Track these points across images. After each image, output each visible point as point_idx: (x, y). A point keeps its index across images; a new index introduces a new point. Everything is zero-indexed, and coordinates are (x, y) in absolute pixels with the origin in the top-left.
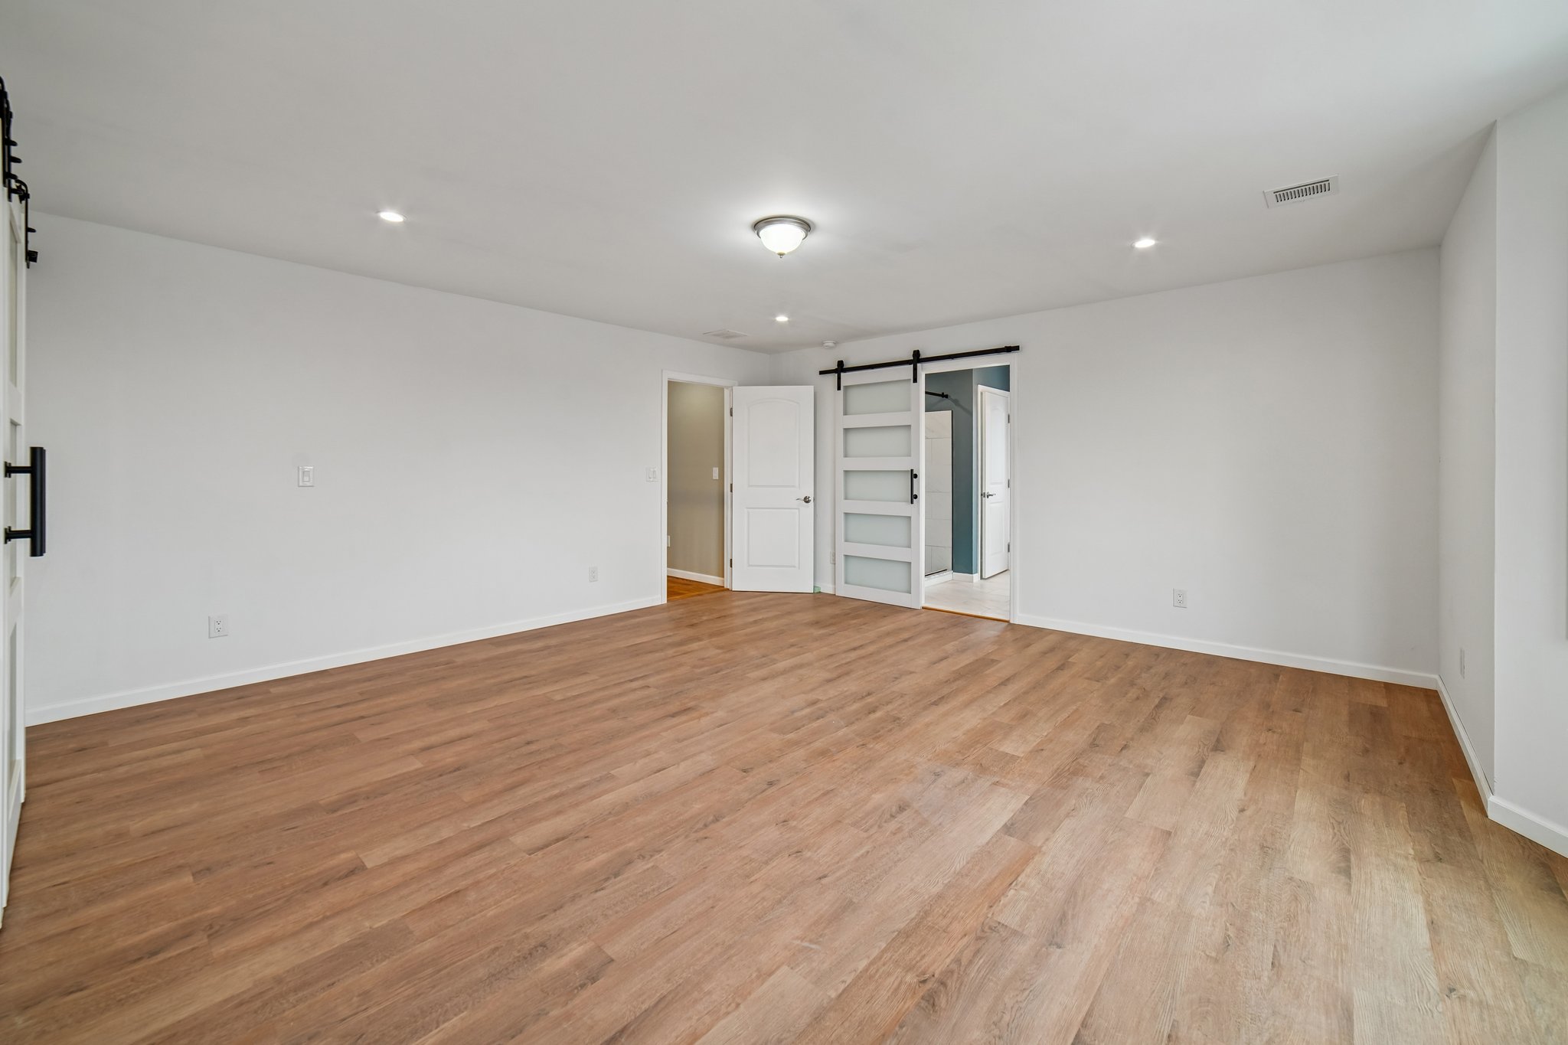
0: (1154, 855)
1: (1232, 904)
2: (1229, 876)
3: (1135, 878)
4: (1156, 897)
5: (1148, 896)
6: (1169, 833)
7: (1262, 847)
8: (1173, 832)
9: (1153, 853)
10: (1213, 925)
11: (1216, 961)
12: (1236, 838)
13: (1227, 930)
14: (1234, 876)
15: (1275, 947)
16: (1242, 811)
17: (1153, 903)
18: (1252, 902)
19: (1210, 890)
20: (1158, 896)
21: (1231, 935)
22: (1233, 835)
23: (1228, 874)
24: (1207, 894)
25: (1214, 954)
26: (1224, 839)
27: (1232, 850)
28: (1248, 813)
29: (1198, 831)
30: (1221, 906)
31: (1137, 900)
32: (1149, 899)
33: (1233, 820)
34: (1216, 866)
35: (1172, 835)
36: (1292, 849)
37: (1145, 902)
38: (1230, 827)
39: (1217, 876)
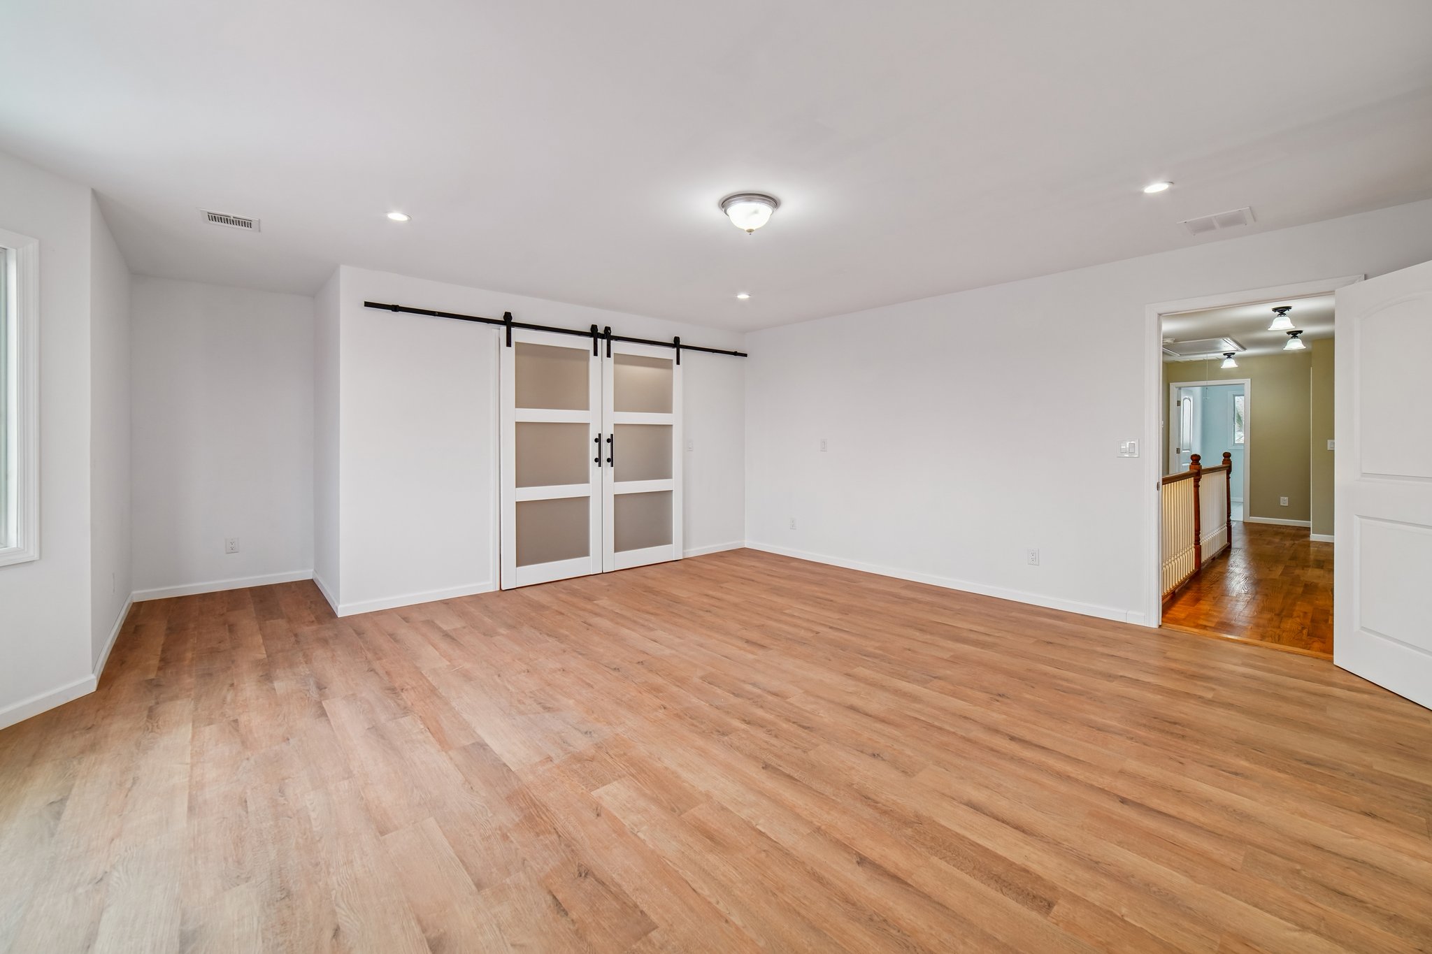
0: (375, 807)
1: (291, 818)
2: (305, 837)
3: (369, 782)
4: (346, 782)
5: (350, 779)
6: (382, 833)
7: (289, 895)
8: (380, 838)
9: (377, 807)
10: (296, 795)
11: (283, 779)
12: (320, 883)
13: (285, 799)
14: (300, 840)
15: (247, 812)
16: (337, 931)
17: (344, 779)
18: (276, 831)
19: (313, 815)
20: (344, 785)
21: (280, 798)
22: (327, 884)
23: (306, 839)
24: (313, 810)
25: (287, 781)
26: (332, 870)
27: (317, 864)
28: (328, 934)
29: (361, 859)
30: (298, 811)
31: (355, 772)
32: (348, 778)
33: (337, 905)
34: (321, 838)
35: (378, 834)
36: (255, 919)
37: (349, 775)
38: (334, 891)
39: (315, 829)
